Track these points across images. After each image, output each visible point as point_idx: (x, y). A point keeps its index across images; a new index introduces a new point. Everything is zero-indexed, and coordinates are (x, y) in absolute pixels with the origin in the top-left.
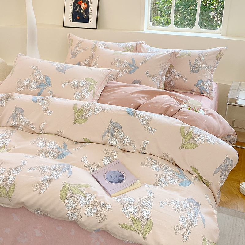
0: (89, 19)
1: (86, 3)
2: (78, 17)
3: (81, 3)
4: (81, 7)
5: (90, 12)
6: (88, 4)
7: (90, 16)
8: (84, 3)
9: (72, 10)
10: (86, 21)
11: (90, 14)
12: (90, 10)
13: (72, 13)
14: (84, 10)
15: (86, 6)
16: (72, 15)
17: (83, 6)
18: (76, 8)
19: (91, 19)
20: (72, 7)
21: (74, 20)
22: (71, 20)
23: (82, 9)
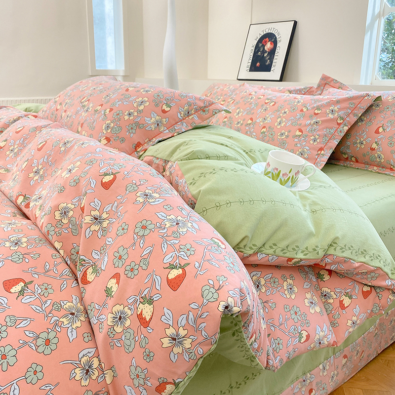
0: (273, 66)
1: (273, 42)
2: (258, 64)
3: (266, 42)
4: (266, 48)
5: (276, 55)
6: (275, 43)
7: (274, 61)
8: (270, 42)
9: (252, 54)
10: (268, 68)
11: (275, 57)
12: (276, 52)
13: (251, 59)
14: (269, 52)
15: (272, 46)
16: (251, 61)
17: (268, 46)
18: (259, 51)
19: (275, 66)
20: (254, 50)
21: (253, 68)
22: (249, 68)
23: (266, 52)
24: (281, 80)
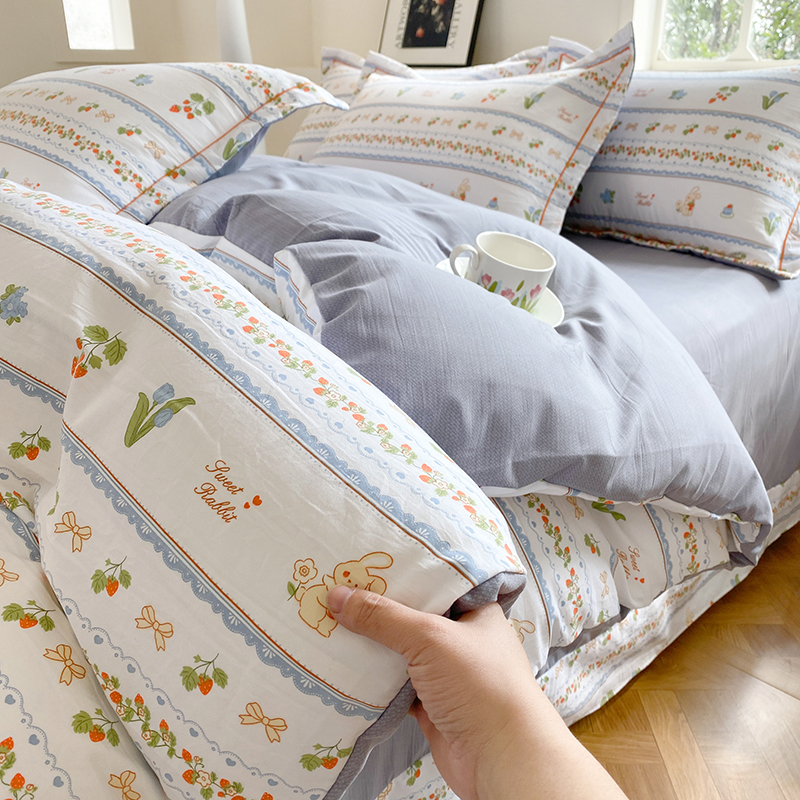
0: (450, 35)
2: (420, 32)
5: (455, 10)
7: (454, 23)
9: (406, 11)
10: (440, 40)
11: (455, 16)
12: (456, 5)
13: (405, 20)
14: (441, 5)
16: (404, 25)
18: (420, 3)
19: (455, 34)
21: (411, 40)
22: (401, 41)
23: (435, 5)
24: (469, 63)
